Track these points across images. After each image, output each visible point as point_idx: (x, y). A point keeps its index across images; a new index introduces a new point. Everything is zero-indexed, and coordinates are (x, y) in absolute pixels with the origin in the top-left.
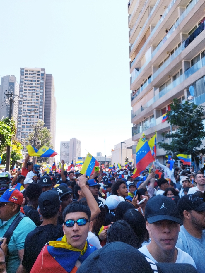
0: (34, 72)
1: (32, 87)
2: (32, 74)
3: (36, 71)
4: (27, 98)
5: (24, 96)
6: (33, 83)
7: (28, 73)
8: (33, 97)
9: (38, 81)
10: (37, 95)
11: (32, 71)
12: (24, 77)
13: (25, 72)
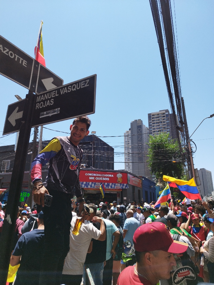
1: (160, 128)
2: (158, 117)
3: (161, 114)
6: (160, 125)
7: (155, 116)
9: (164, 122)
11: (158, 115)
12: (152, 121)
13: (152, 117)
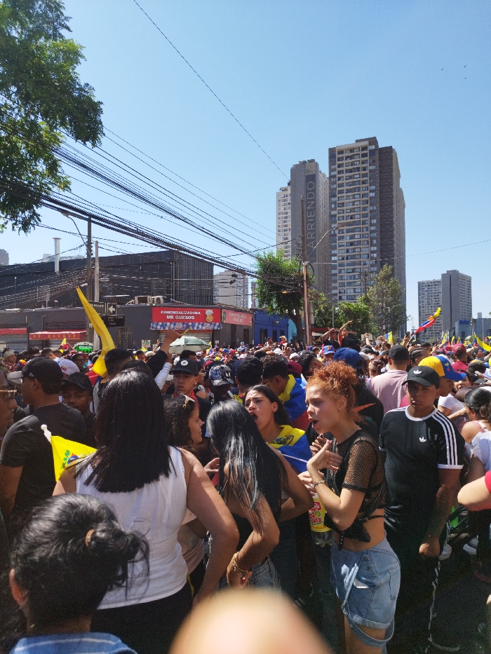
0: (355, 150)
1: (353, 183)
2: (351, 157)
3: (359, 148)
4: (345, 208)
5: (339, 204)
6: (354, 175)
7: (344, 155)
8: (356, 203)
9: (364, 169)
10: (364, 199)
11: (352, 150)
12: (337, 166)
13: (338, 156)
